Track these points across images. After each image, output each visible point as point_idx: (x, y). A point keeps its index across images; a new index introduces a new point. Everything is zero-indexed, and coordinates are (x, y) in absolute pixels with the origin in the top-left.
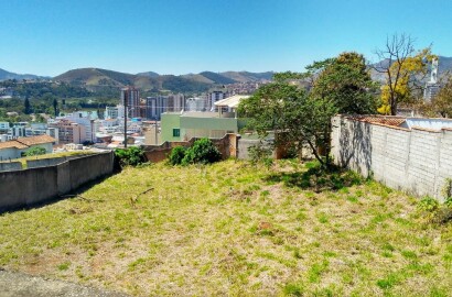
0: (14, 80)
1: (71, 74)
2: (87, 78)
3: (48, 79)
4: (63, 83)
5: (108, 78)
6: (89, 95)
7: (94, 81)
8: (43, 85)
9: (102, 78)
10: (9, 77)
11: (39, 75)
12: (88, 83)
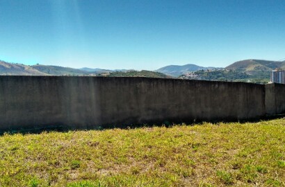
0: (203, 71)
1: (236, 64)
2: (246, 67)
3: (222, 69)
4: (231, 71)
5: (261, 65)
6: (248, 77)
7: (251, 68)
8: (219, 72)
9: (257, 65)
10: (199, 69)
11: (216, 67)
12: (248, 69)
